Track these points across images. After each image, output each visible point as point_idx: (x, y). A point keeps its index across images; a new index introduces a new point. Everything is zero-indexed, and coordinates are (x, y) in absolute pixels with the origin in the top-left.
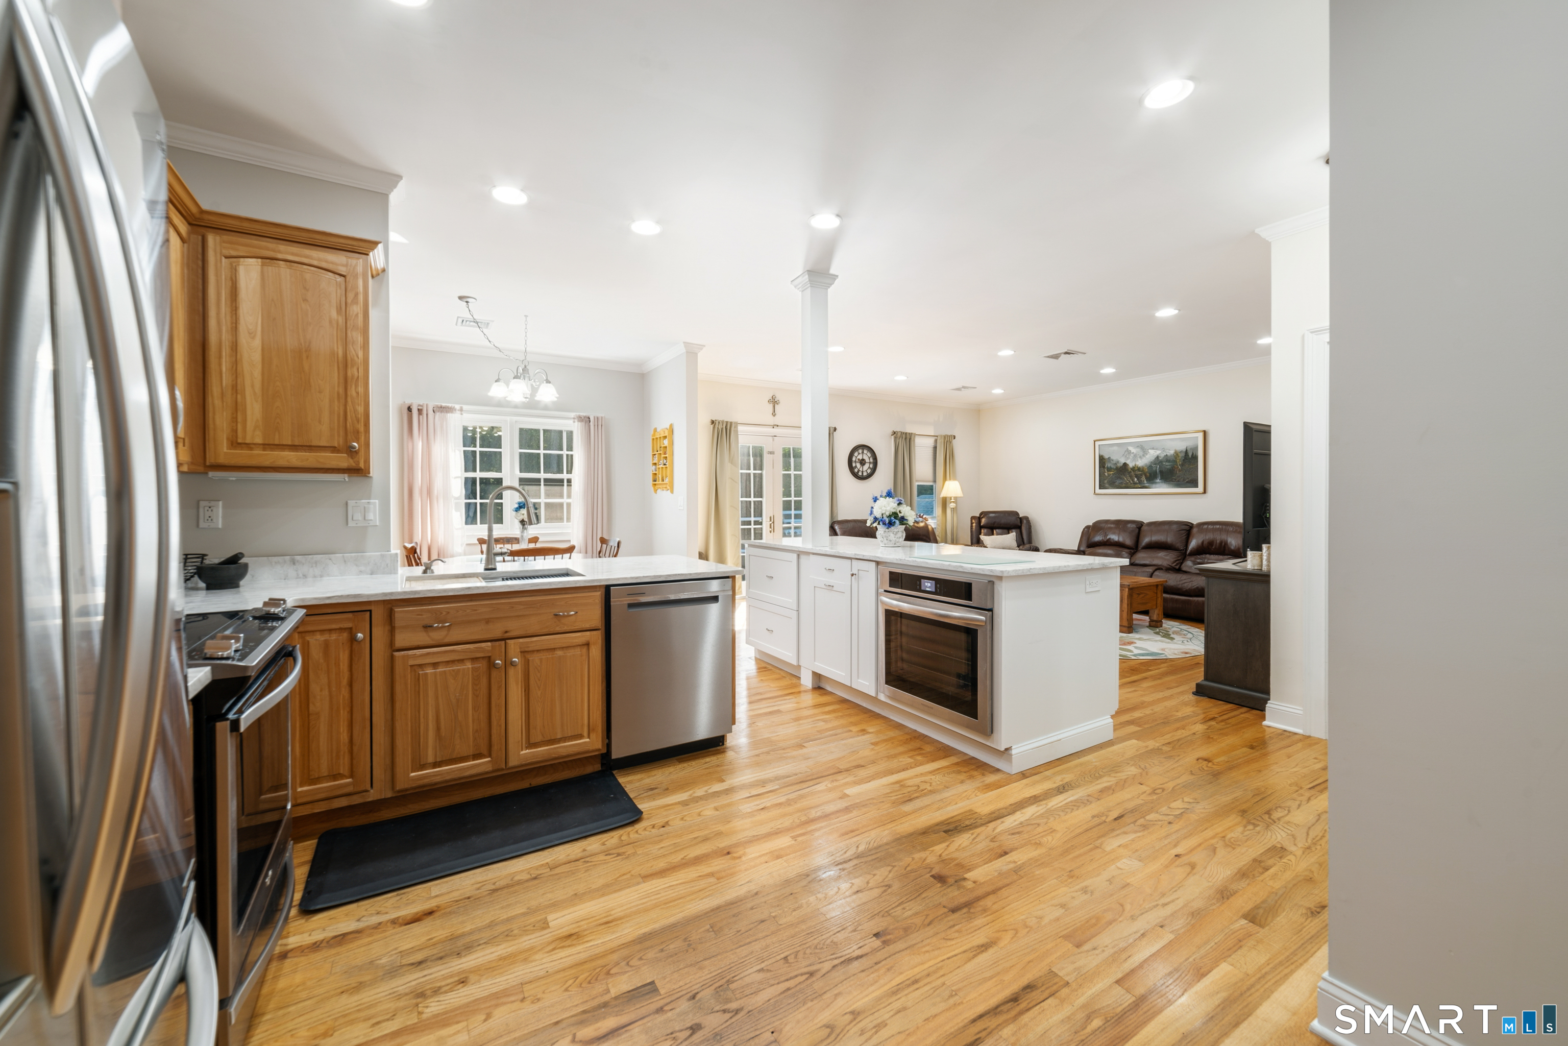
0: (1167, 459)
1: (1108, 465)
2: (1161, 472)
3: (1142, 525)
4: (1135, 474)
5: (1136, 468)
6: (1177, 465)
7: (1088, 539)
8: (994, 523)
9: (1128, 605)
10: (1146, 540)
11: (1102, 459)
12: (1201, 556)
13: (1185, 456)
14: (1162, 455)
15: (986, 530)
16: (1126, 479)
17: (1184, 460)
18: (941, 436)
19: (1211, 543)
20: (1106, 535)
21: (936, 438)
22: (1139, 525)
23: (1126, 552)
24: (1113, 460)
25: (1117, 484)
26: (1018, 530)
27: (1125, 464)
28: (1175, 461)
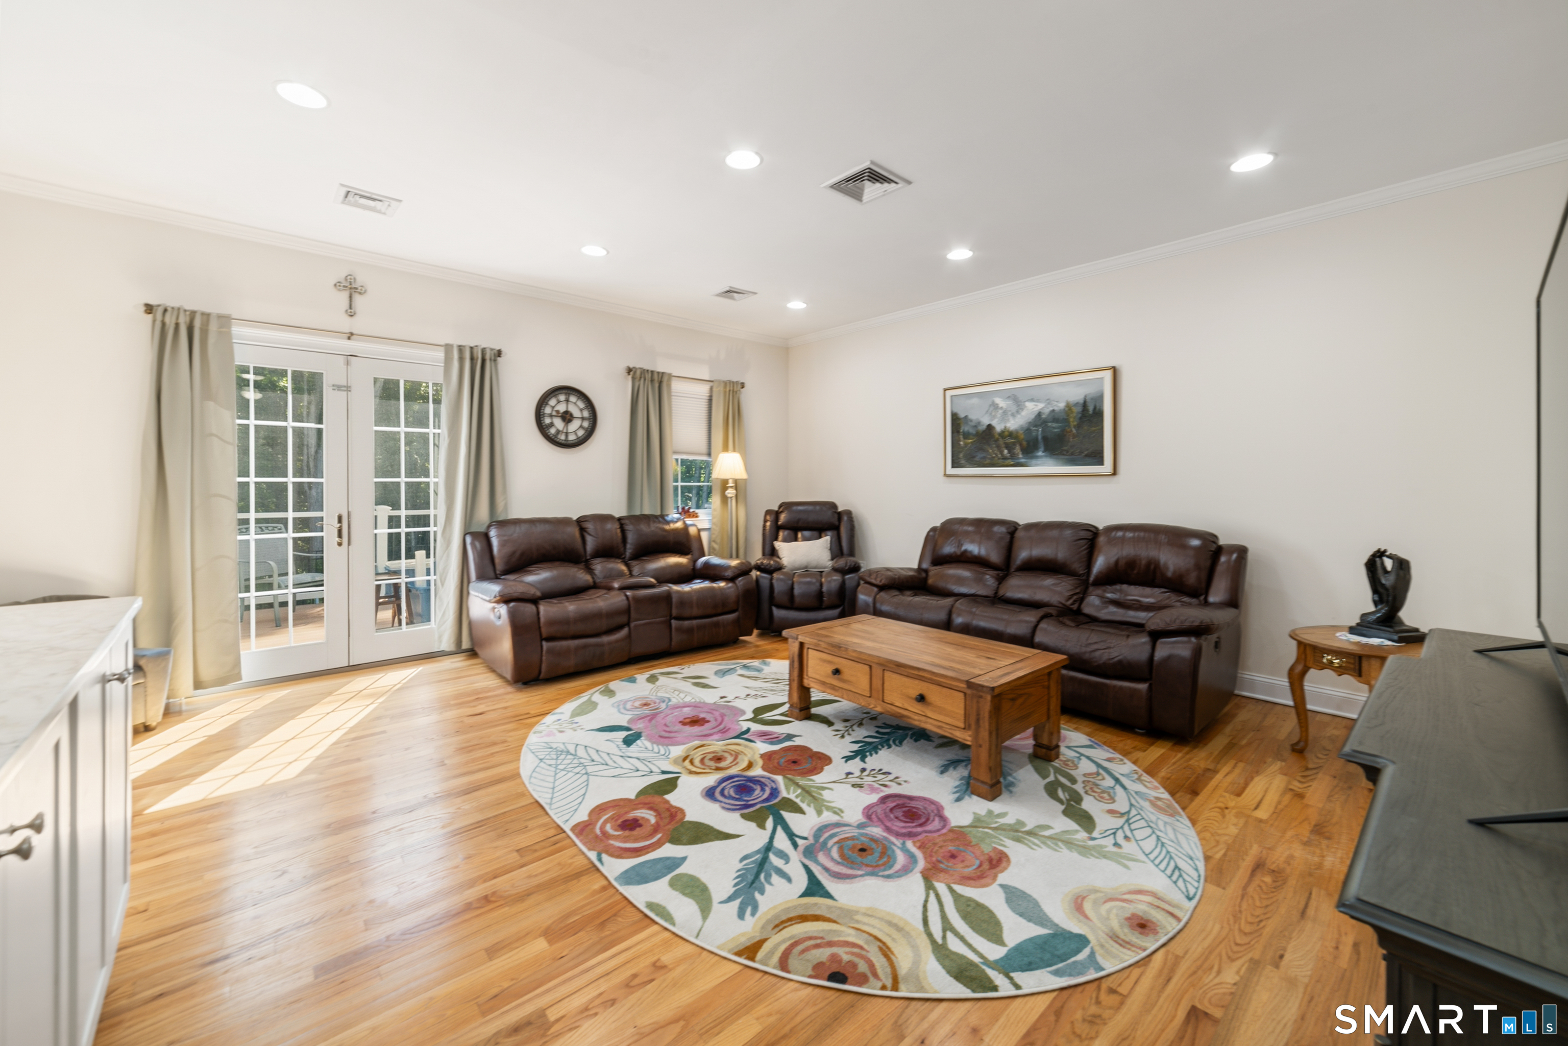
0: (1055, 417)
1: (965, 428)
2: (1045, 439)
3: (1016, 529)
4: (1005, 443)
5: (1006, 433)
6: (1069, 427)
7: (934, 550)
8: (799, 520)
9: (990, 733)
10: (1023, 554)
11: (955, 418)
12: (1114, 587)
13: (1083, 411)
14: (1047, 411)
15: (786, 532)
16: (992, 451)
17: (1081, 418)
18: (719, 381)
19: (1131, 564)
20: (960, 545)
21: (711, 384)
22: (1012, 529)
23: (992, 576)
24: (971, 421)
25: (977, 459)
26: (835, 532)
27: (990, 427)
28: (1066, 421)
